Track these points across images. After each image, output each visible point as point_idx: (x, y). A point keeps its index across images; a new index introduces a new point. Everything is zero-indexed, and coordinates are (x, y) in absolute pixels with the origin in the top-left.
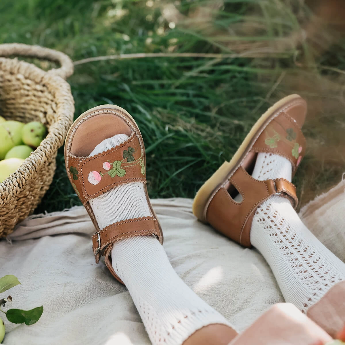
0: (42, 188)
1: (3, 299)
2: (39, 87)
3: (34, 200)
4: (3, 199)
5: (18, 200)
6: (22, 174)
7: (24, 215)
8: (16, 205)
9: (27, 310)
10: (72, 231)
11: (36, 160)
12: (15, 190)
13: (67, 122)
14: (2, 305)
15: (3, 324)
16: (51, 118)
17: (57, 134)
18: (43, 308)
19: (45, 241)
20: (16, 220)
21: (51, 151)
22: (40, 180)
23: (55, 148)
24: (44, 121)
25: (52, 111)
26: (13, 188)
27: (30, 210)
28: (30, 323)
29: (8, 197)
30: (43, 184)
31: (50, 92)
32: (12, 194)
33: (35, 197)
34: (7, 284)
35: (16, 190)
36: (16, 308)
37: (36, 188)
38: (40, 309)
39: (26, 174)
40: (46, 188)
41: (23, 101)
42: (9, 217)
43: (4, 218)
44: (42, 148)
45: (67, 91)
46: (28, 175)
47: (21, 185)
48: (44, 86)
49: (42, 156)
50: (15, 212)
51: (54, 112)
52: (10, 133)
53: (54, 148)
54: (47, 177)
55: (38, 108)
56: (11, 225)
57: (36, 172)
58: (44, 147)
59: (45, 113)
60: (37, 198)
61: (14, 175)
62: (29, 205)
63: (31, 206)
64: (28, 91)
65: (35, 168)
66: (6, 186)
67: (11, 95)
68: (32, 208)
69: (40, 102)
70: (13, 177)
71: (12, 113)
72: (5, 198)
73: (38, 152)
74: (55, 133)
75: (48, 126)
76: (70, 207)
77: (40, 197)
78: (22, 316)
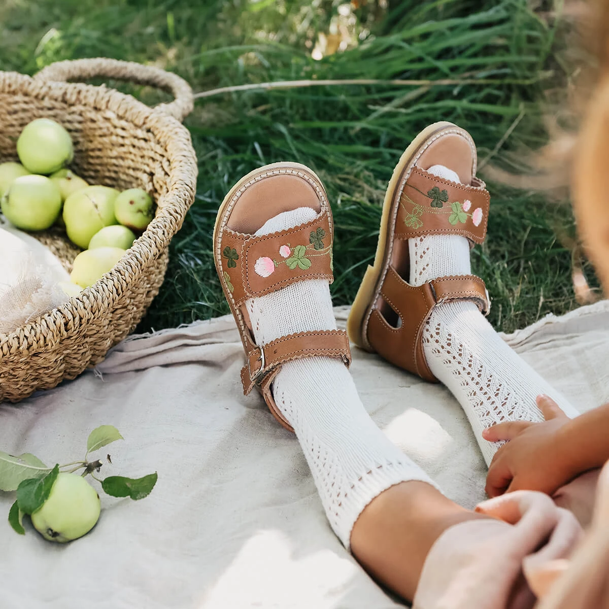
0: (149, 292)
1: (98, 462)
2: (141, 133)
3: (136, 312)
4: (94, 312)
5: (113, 313)
6: (121, 275)
7: (121, 334)
8: (110, 319)
9: (135, 478)
10: (194, 359)
11: (142, 252)
12: (110, 300)
13: (187, 193)
14: (96, 470)
15: (98, 497)
16: (161, 183)
17: (173, 212)
18: (157, 475)
19: (154, 374)
20: (109, 343)
21: (165, 239)
22: (147, 282)
23: (170, 234)
24: (149, 187)
25: (163, 173)
26: (108, 296)
27: (130, 326)
28: (137, 497)
29: (102, 310)
30: (150, 287)
31: (159, 143)
32: (106, 305)
33: (138, 308)
34: (102, 438)
35: (113, 299)
36: (117, 475)
37: (141, 294)
38: (153, 477)
39: (127, 274)
40: (155, 292)
41: (114, 153)
42: (100, 338)
43: (92, 339)
44: (151, 234)
45: (186, 142)
46: (131, 276)
47: (120, 291)
48: (149, 131)
49: (151, 247)
50: (109, 330)
51: (166, 174)
52: (96, 206)
53: (168, 234)
54: (156, 276)
55: (139, 166)
56: (103, 350)
57: (142, 270)
58: (154, 233)
59: (152, 174)
60: (142, 308)
61: (109, 276)
62: (129, 319)
63: (132, 321)
64: (123, 137)
65: (141, 265)
66: (98, 292)
67: (96, 144)
68: (133, 323)
69: (142, 157)
70: (107, 278)
71: (96, 171)
72: (97, 311)
73: (144, 241)
74: (169, 211)
75: (156, 195)
76: (191, 322)
77: (144, 307)
78: (126, 486)
